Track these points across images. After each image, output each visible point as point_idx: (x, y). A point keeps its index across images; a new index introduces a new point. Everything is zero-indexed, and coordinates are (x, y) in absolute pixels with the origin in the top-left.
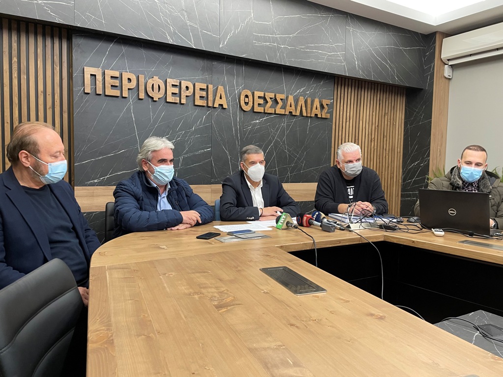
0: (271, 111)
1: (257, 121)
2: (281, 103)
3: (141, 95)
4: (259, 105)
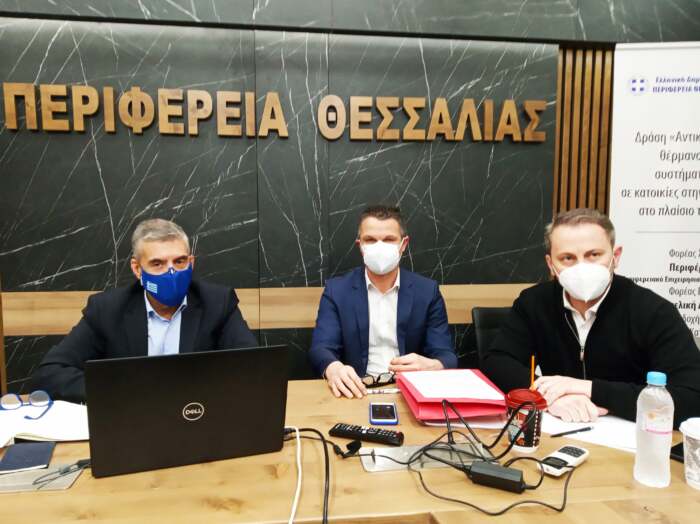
0: (394, 134)
1: (361, 159)
2: (415, 117)
3: (110, 126)
4: (363, 124)
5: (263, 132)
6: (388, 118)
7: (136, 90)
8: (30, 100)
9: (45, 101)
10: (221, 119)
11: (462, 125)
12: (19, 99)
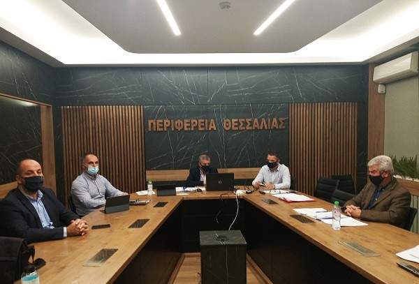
0: (244, 128)
1: (235, 135)
2: (249, 124)
3: (173, 129)
4: (235, 126)
5: (210, 129)
6: (242, 124)
7: (179, 120)
8: (154, 124)
9: (158, 124)
10: (199, 126)
11: (262, 125)
12: (152, 124)
